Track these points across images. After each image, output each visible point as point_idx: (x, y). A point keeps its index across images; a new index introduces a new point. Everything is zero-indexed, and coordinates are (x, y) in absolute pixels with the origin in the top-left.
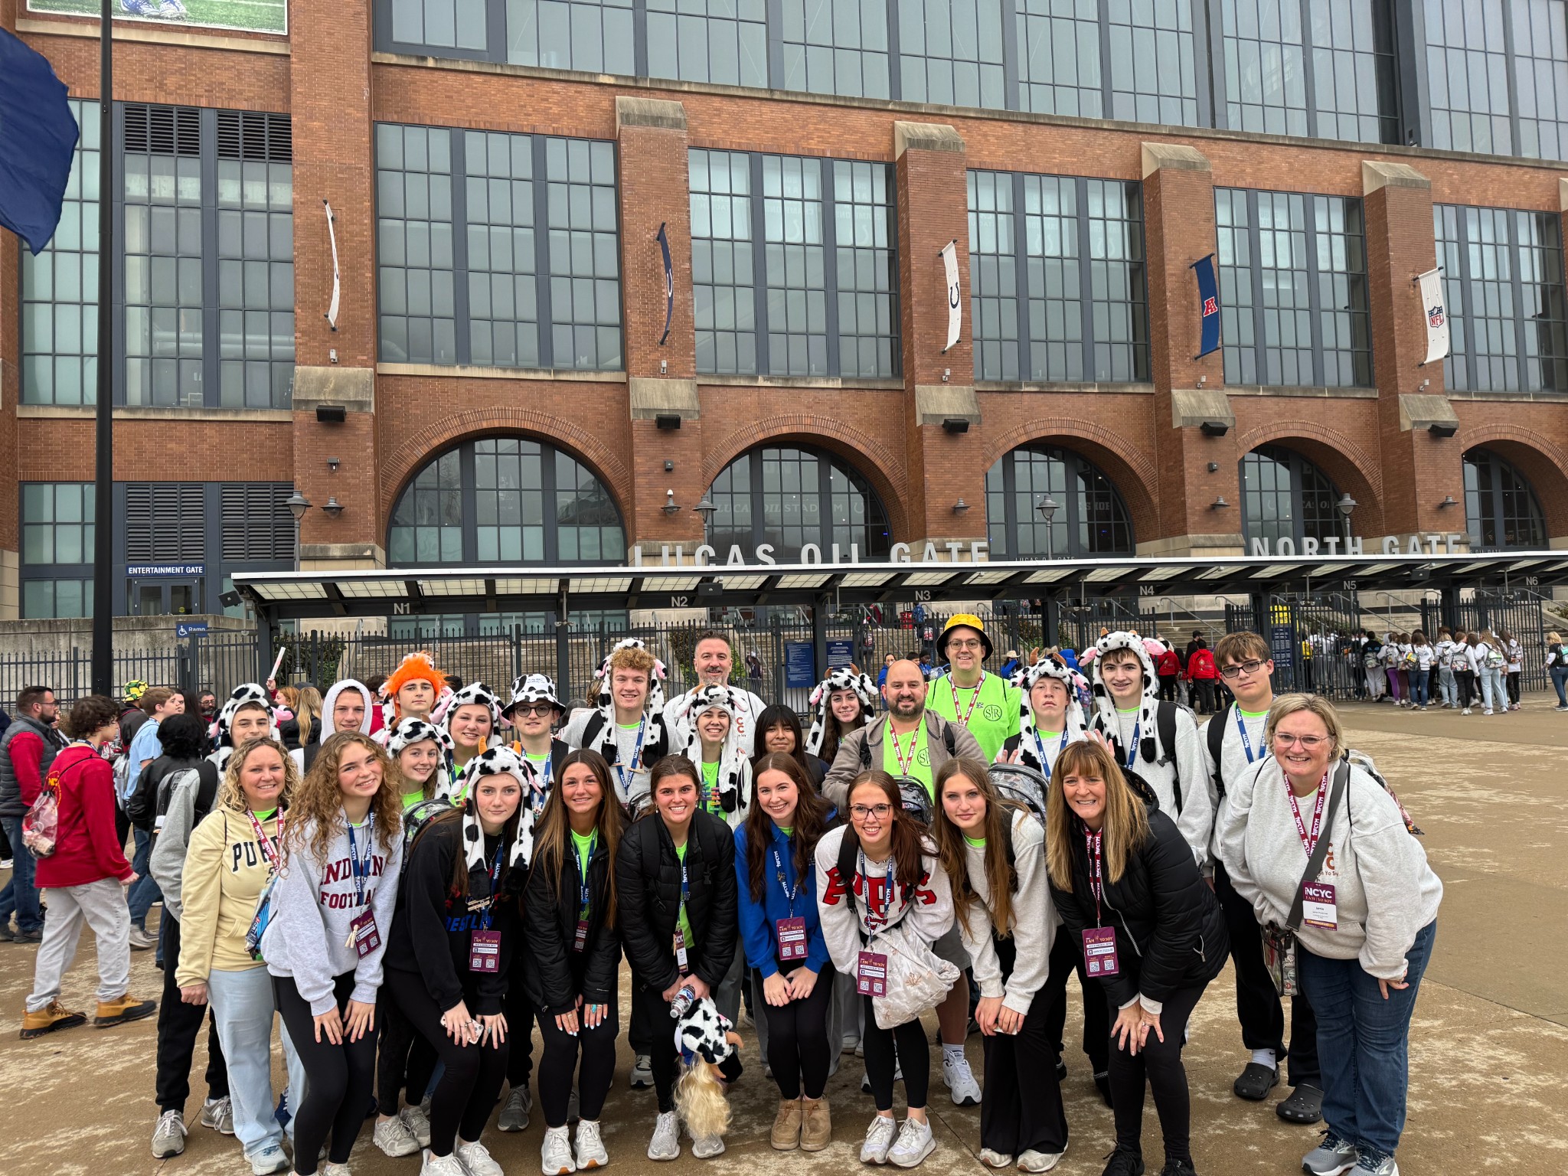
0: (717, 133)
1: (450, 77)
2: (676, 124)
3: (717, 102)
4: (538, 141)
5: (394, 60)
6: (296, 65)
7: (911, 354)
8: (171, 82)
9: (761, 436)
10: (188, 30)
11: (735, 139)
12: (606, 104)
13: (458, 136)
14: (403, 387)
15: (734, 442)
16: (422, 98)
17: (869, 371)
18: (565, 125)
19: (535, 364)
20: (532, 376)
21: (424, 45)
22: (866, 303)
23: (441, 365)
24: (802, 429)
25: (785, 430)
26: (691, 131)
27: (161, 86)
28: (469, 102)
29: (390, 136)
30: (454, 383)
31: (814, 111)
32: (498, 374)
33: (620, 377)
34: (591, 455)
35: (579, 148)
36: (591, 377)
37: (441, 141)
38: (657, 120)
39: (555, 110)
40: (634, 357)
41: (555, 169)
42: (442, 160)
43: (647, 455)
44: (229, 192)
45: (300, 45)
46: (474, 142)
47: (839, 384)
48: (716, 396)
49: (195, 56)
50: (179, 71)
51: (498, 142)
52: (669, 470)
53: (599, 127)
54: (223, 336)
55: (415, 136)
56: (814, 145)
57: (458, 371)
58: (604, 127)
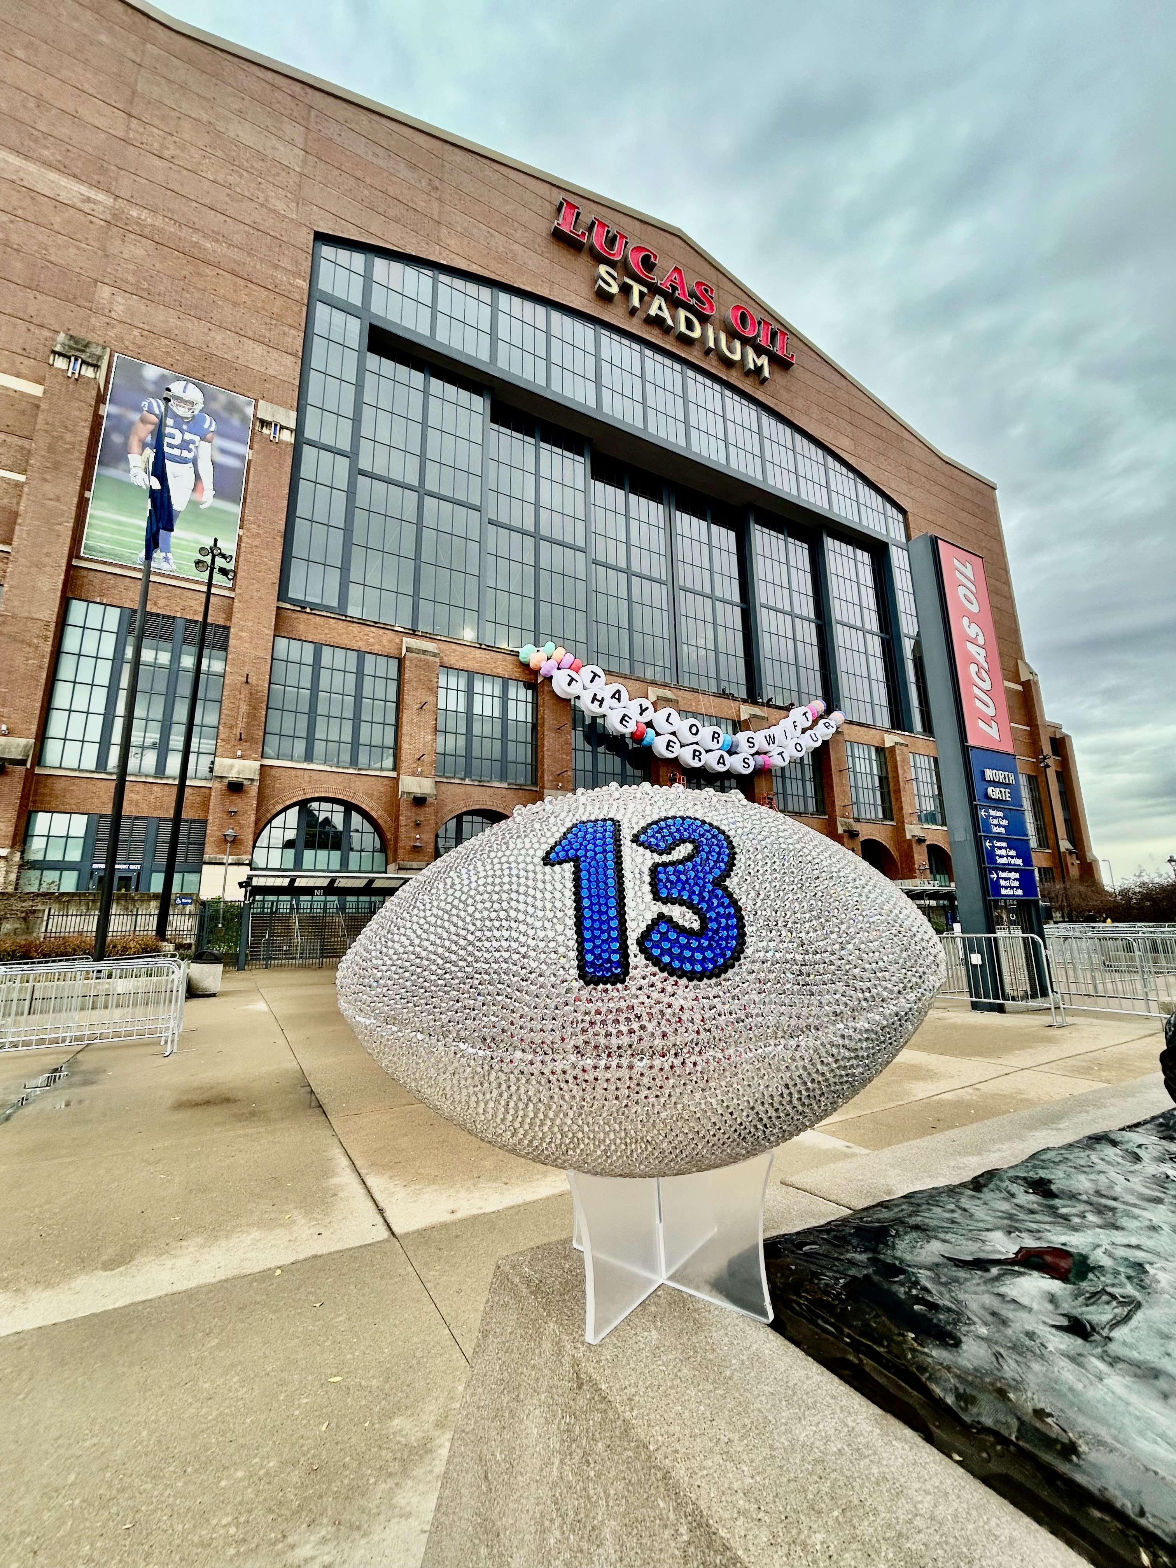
0: (452, 660)
1: (318, 618)
2: (435, 655)
3: (454, 646)
4: (361, 655)
5: (289, 606)
6: (236, 604)
7: (543, 773)
8: (161, 602)
9: (465, 810)
10: (176, 578)
11: (461, 664)
12: (397, 641)
13: (318, 648)
14: (273, 772)
15: (451, 811)
16: (302, 627)
17: (521, 781)
18: (376, 649)
19: (348, 765)
20: (346, 771)
21: (305, 601)
22: (521, 747)
23: (296, 761)
24: (486, 807)
25: (478, 807)
26: (441, 659)
27: (155, 604)
28: (326, 631)
29: (282, 643)
30: (302, 772)
31: (501, 656)
32: (328, 769)
33: (394, 774)
34: (373, 814)
36: (378, 773)
37: (309, 649)
38: (425, 652)
39: (371, 640)
40: (404, 765)
41: (368, 669)
42: (308, 658)
43: (406, 816)
45: (240, 594)
46: (327, 652)
47: (506, 785)
48: (443, 788)
49: (178, 591)
50: (168, 597)
51: (340, 653)
52: (418, 825)
53: (393, 652)
54: (172, 737)
55: (295, 644)
56: (499, 671)
57: (305, 766)
58: (396, 652)
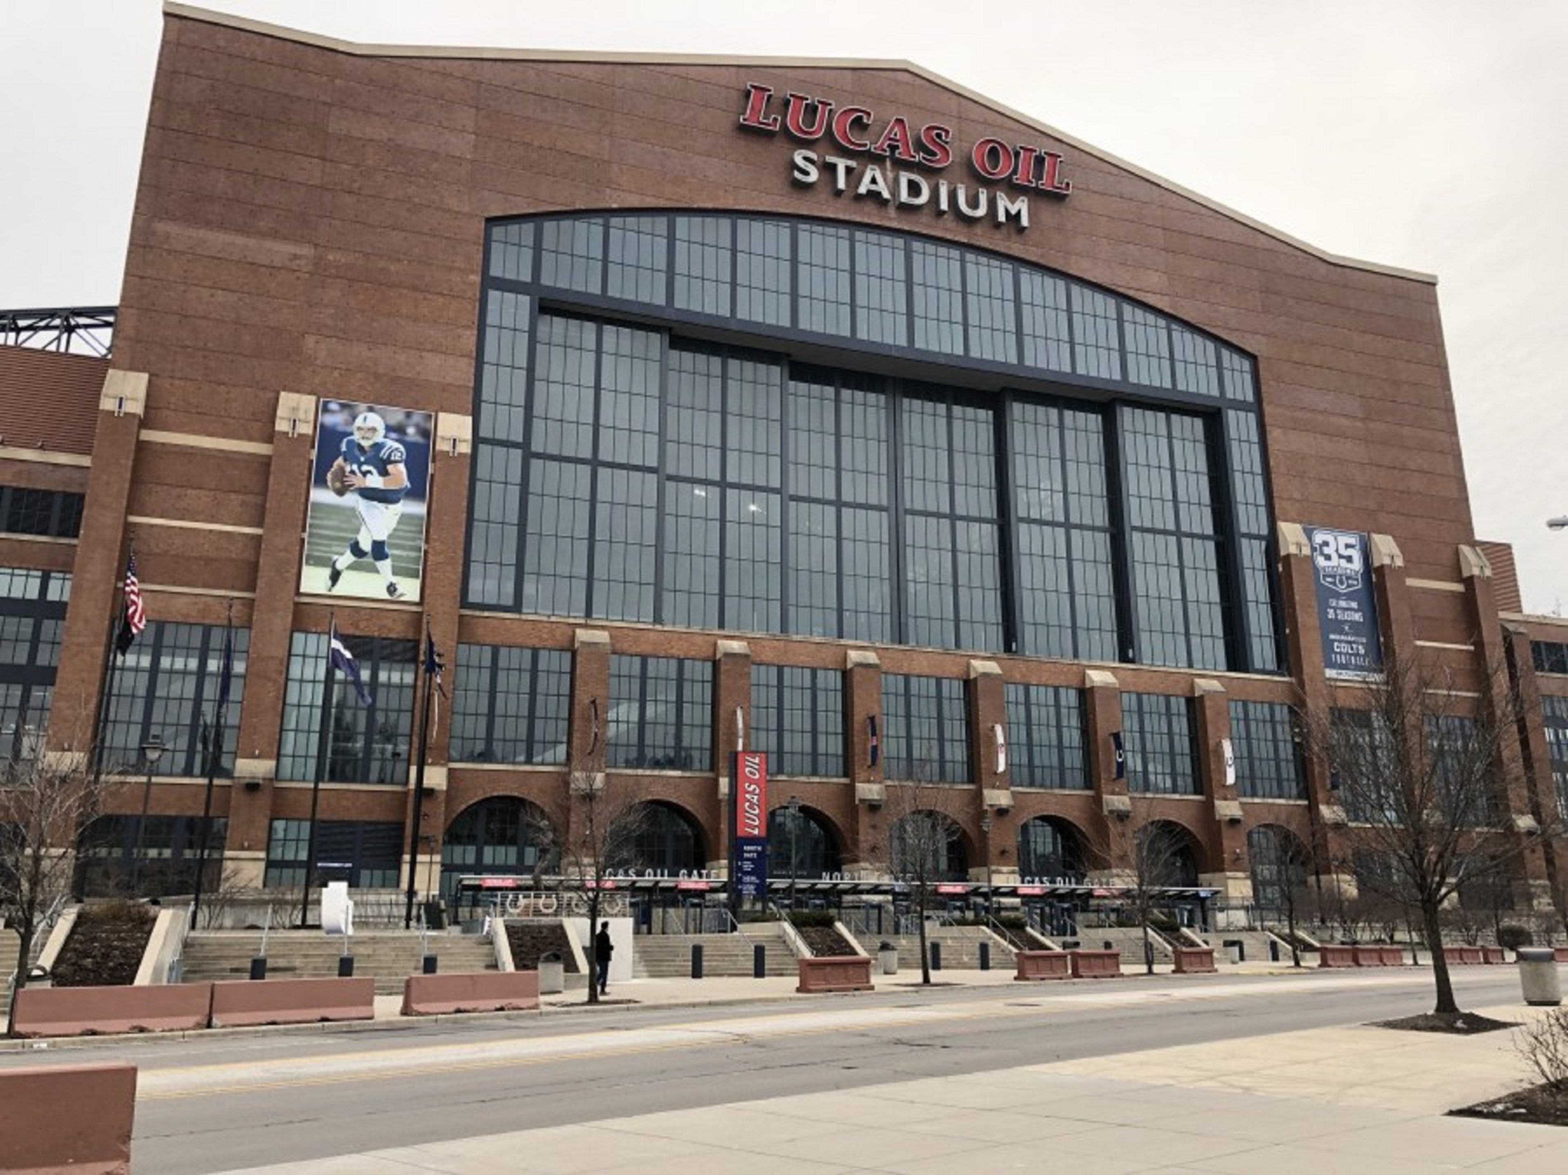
0: (624, 646)
1: (495, 621)
2: (606, 645)
3: (626, 632)
4: (535, 651)
5: (470, 612)
6: (424, 617)
7: (718, 760)
8: (362, 625)
10: (372, 600)
11: (635, 650)
12: (570, 633)
13: (495, 649)
14: (463, 775)
16: (481, 631)
18: (550, 644)
20: (521, 769)
21: (483, 604)
22: (698, 731)
25: (650, 798)
26: (613, 646)
27: (357, 627)
28: (503, 632)
29: (463, 649)
30: (482, 773)
31: (675, 635)
32: (505, 768)
33: (565, 769)
34: (547, 809)
35: (555, 655)
36: (550, 769)
37: (487, 652)
38: (596, 644)
39: (545, 636)
40: (574, 759)
41: (542, 665)
42: (487, 661)
43: (577, 813)
44: (383, 676)
45: (425, 607)
46: (503, 653)
47: (679, 774)
48: (614, 780)
49: (374, 612)
51: (515, 652)
53: (566, 644)
55: (475, 649)
56: (674, 652)
57: (484, 767)
58: (569, 644)
